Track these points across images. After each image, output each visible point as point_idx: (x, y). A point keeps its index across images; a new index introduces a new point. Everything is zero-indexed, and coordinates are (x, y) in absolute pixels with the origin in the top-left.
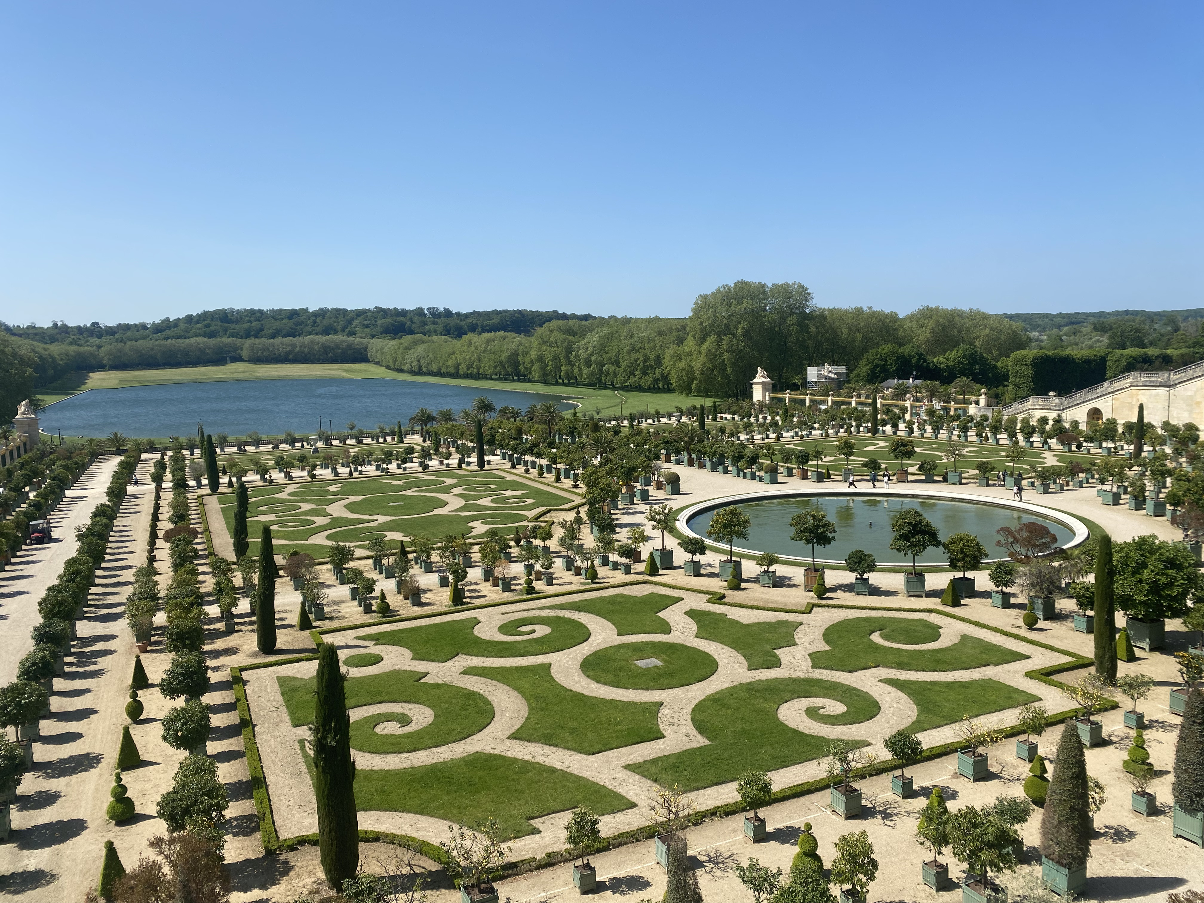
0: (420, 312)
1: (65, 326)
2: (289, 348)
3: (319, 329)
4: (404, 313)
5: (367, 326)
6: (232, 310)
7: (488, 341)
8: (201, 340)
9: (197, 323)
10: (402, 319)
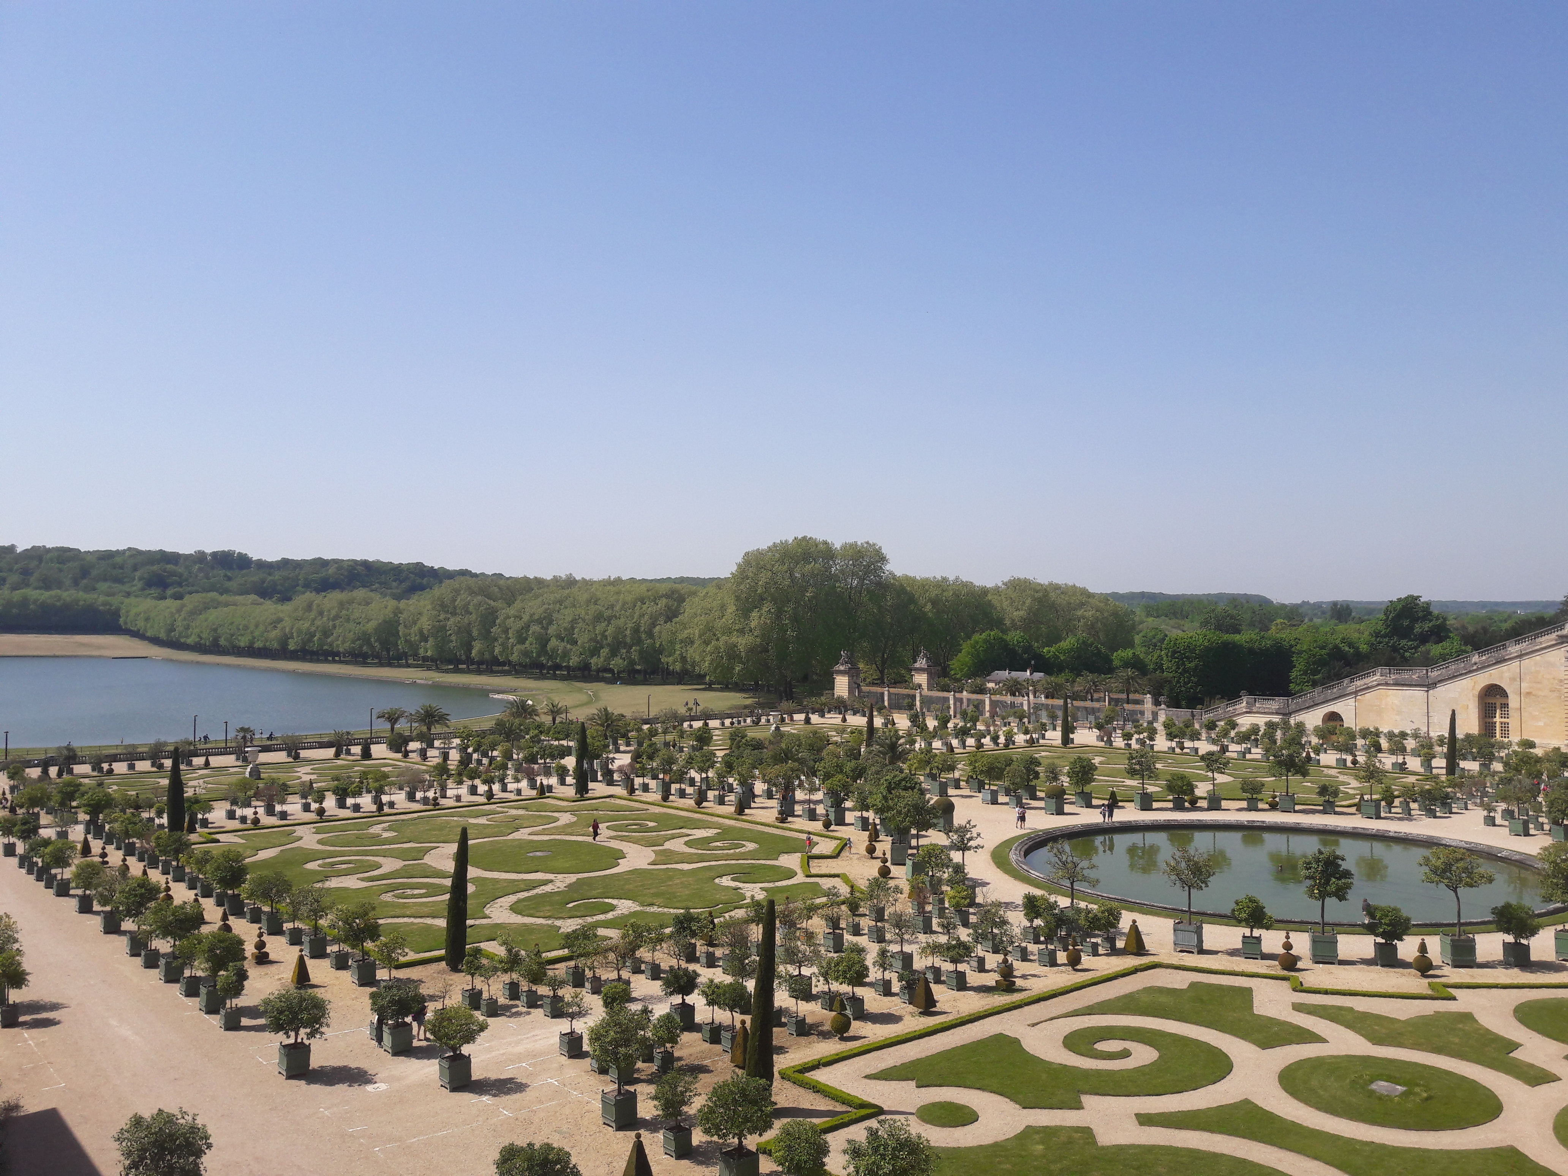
3: (34, 580)
4: (175, 558)
7: (341, 605)
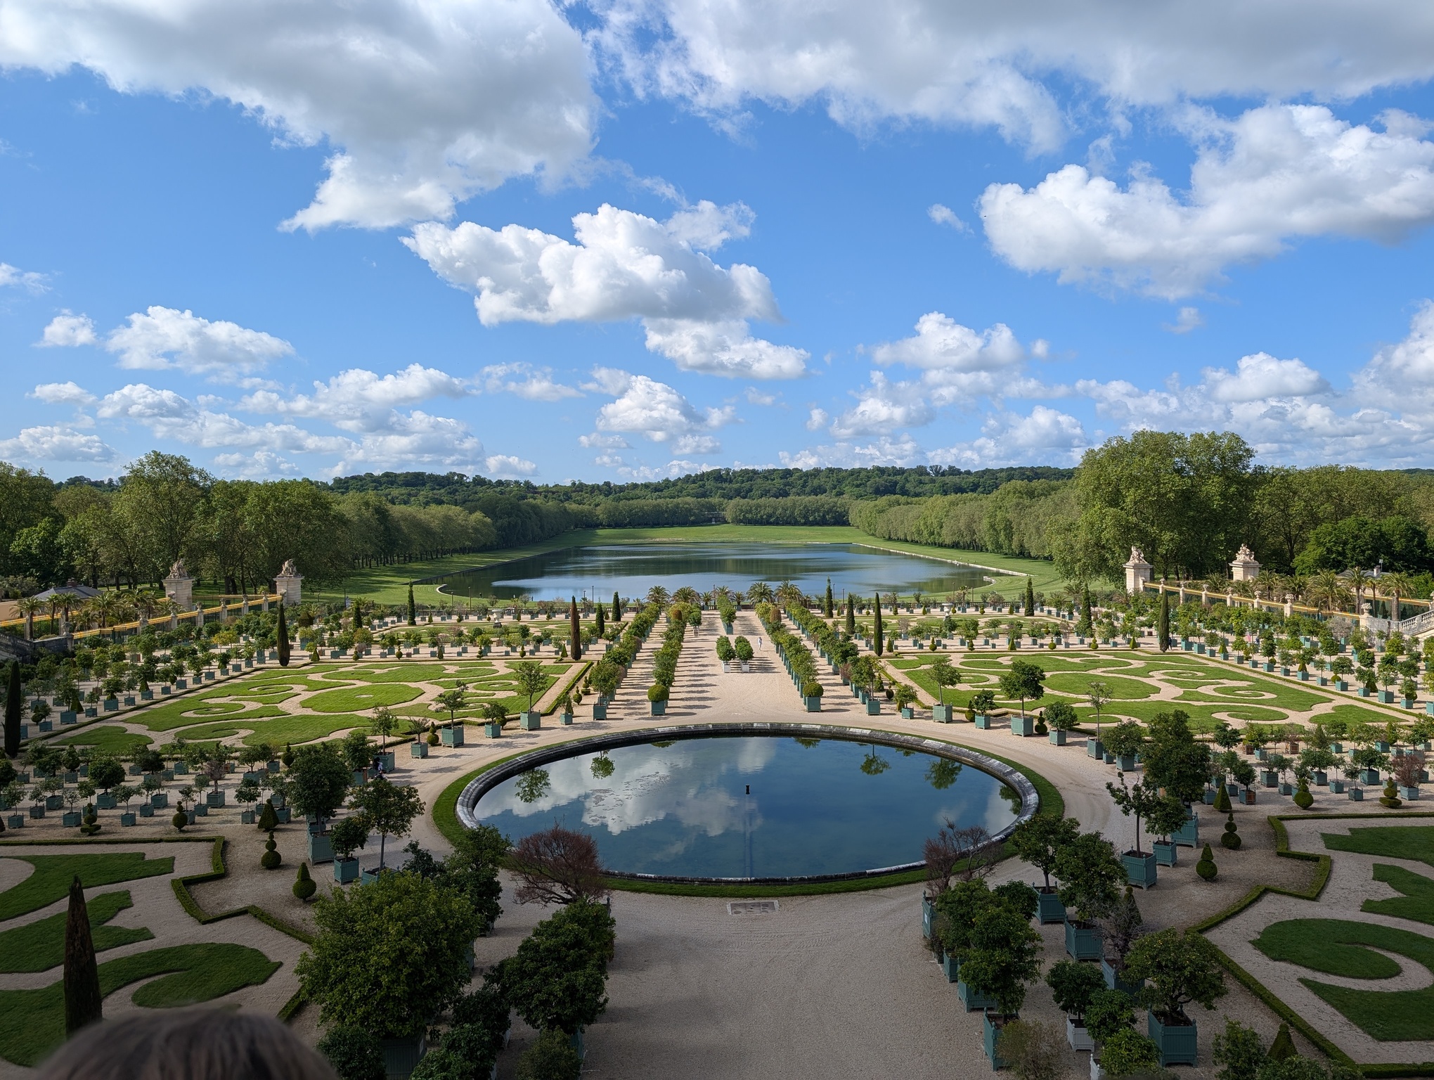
0: (921, 471)
1: (581, 484)
2: (770, 510)
3: (807, 489)
4: (901, 472)
5: (858, 486)
6: (728, 470)
8: (688, 499)
9: (694, 482)
10: (898, 477)
